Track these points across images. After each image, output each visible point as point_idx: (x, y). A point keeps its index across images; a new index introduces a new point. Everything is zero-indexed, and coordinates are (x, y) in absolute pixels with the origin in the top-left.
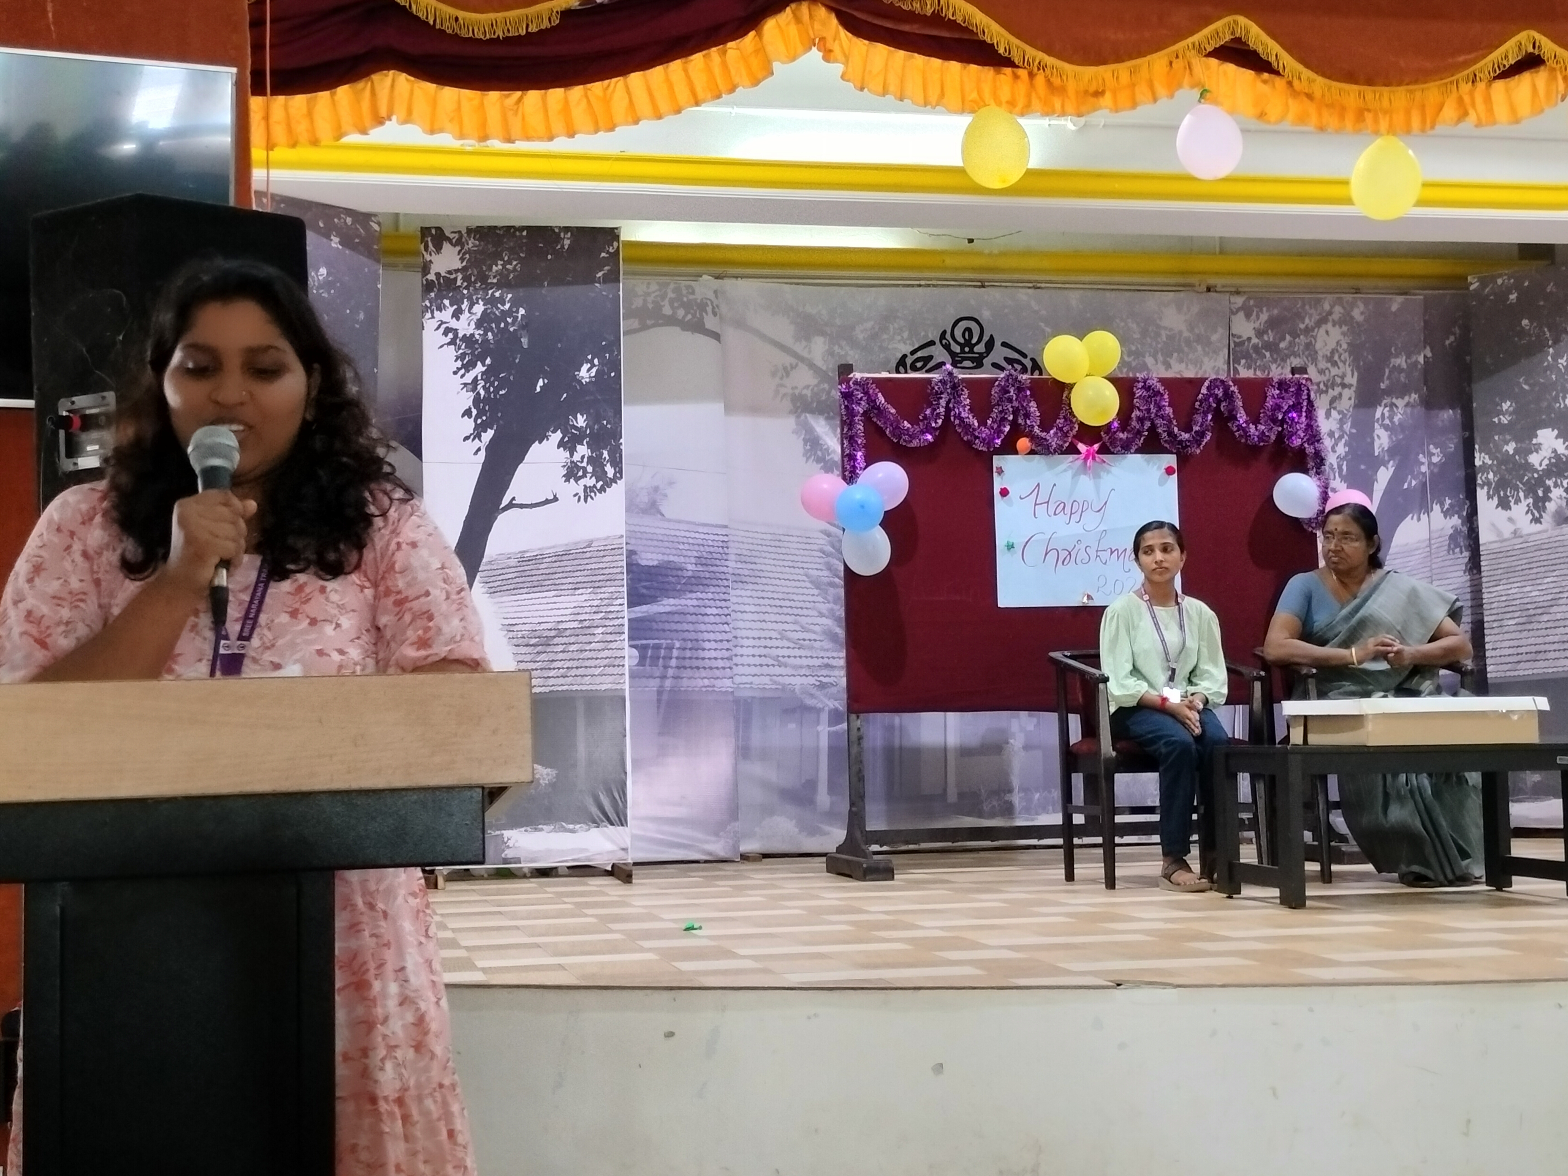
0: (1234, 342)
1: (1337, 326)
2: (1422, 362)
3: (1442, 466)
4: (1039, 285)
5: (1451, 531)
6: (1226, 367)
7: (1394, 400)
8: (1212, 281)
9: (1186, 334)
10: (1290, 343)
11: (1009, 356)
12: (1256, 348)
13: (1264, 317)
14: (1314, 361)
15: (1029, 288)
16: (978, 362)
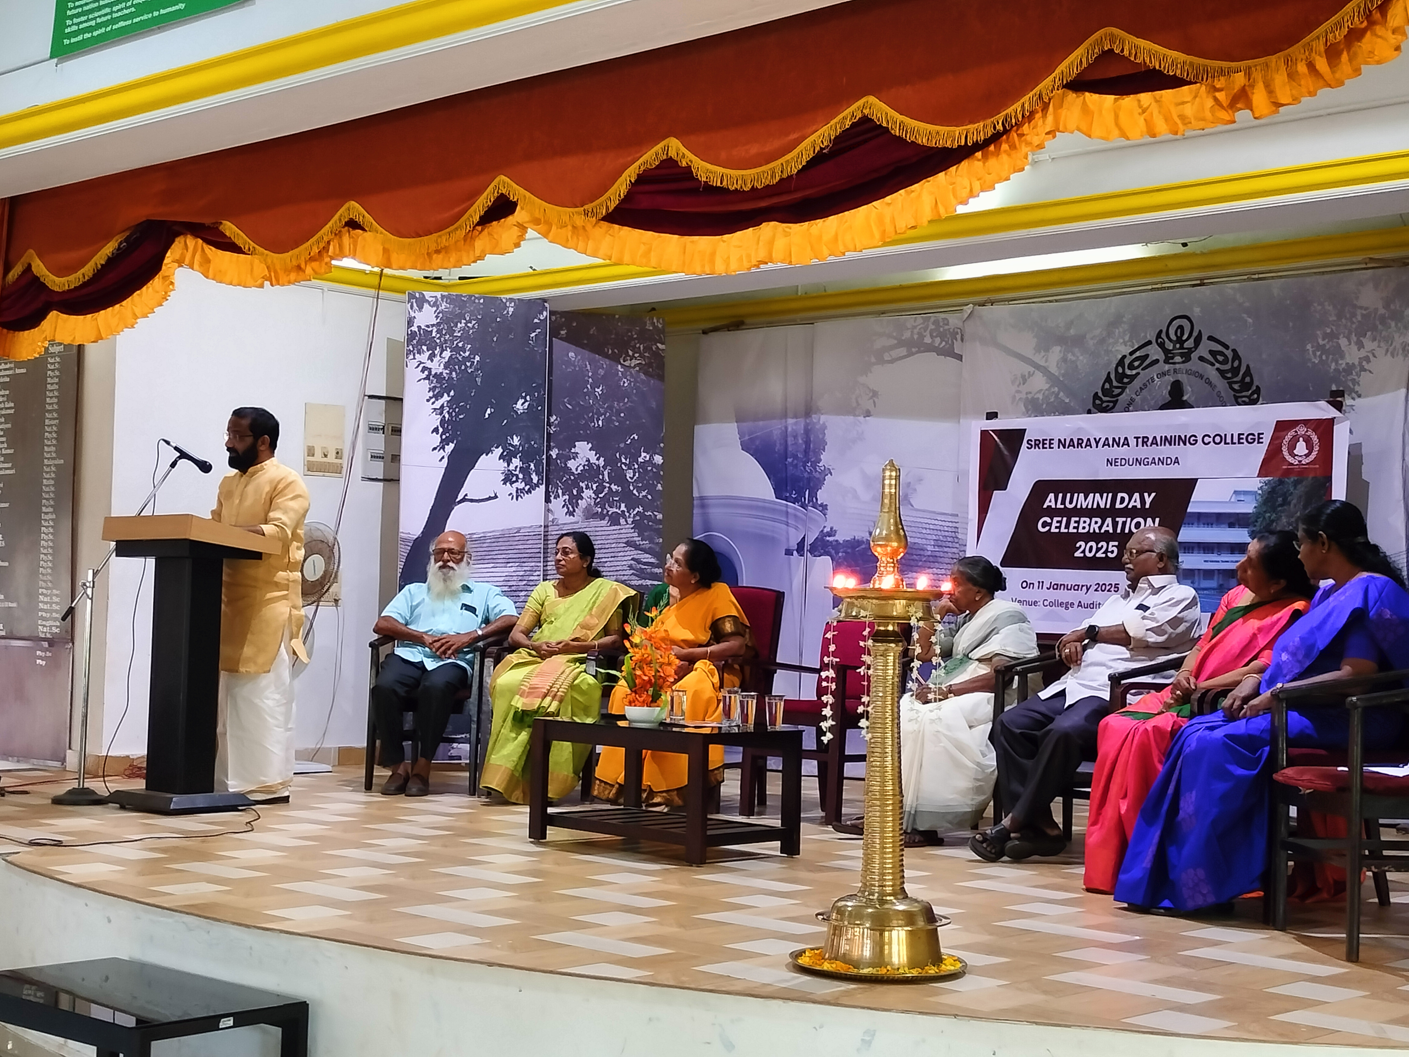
11: (1213, 349)
16: (1187, 357)
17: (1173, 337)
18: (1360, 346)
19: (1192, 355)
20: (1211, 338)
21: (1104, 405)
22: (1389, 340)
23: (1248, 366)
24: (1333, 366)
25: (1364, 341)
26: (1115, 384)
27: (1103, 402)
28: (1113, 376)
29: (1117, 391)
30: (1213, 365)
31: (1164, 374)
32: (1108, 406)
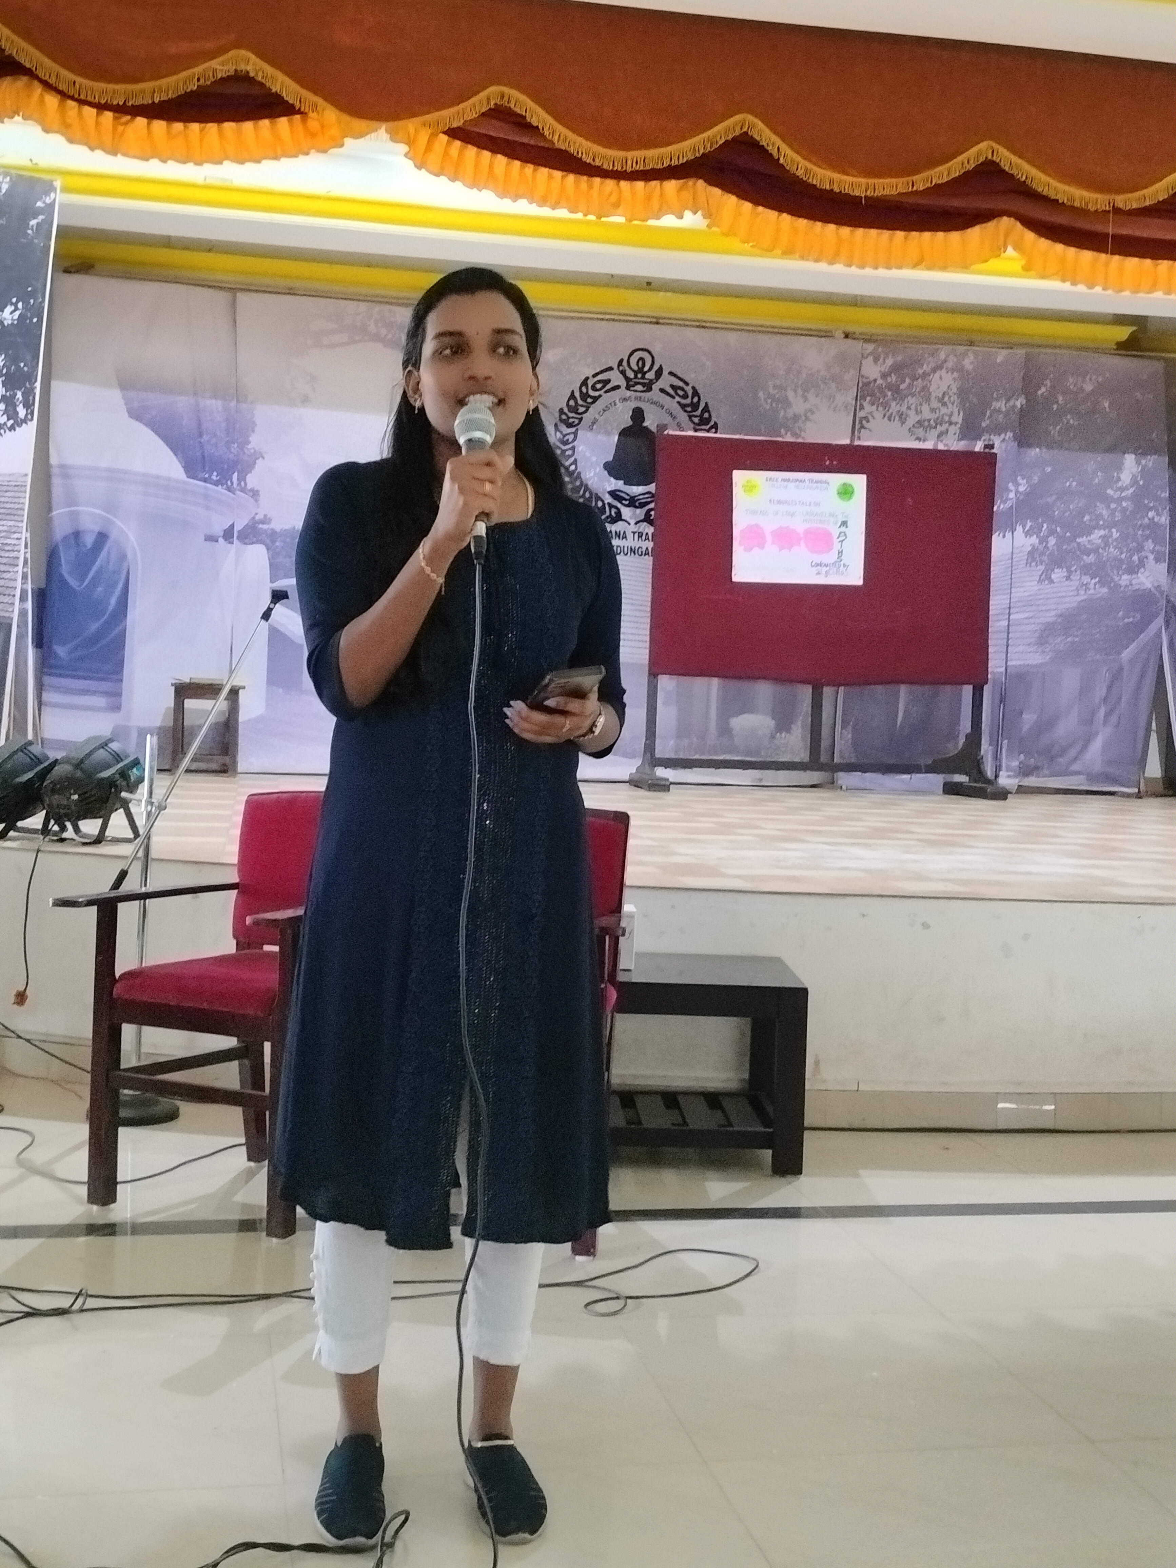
0: (863, 383)
1: (950, 373)
2: (1019, 406)
3: (1027, 494)
4: (704, 324)
5: (1030, 548)
6: (854, 402)
7: (992, 437)
8: (850, 329)
9: (823, 373)
10: (910, 384)
11: (675, 384)
12: (880, 388)
13: (889, 362)
14: (928, 400)
15: (698, 327)
16: (648, 387)
17: (636, 368)
18: (806, 399)
19: (653, 386)
20: (671, 374)
21: (571, 420)
22: (831, 398)
23: (706, 404)
24: (782, 413)
25: (811, 396)
26: (580, 402)
27: (569, 418)
28: (577, 394)
29: (581, 410)
30: (674, 398)
31: (625, 400)
32: (573, 422)
